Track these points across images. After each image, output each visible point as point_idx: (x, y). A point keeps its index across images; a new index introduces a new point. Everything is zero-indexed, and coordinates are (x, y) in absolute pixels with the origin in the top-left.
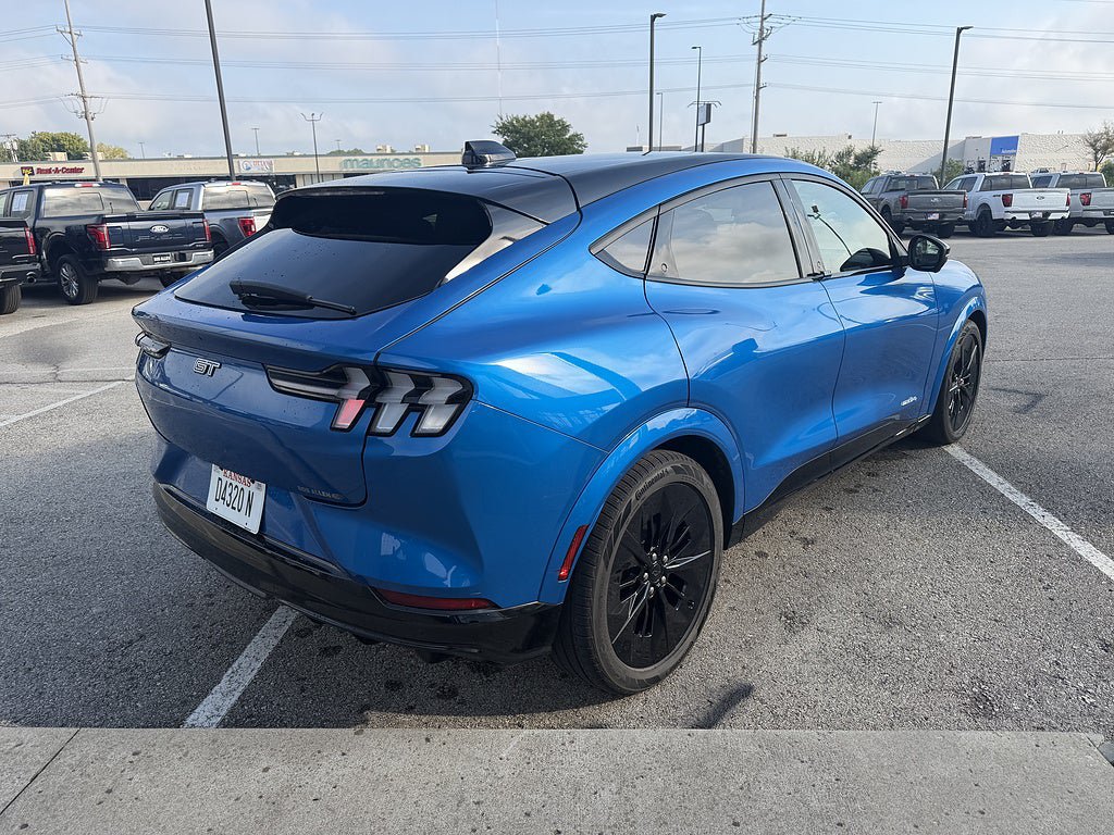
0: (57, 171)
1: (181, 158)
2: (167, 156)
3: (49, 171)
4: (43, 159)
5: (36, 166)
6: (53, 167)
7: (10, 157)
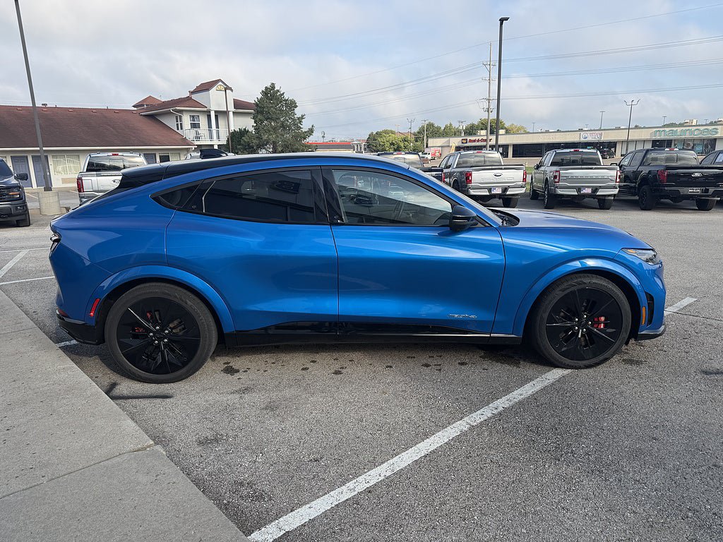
0: (478, 141)
1: (547, 132)
2: (540, 131)
3: (474, 141)
4: (475, 134)
5: (469, 138)
6: (477, 138)
7: (461, 133)
